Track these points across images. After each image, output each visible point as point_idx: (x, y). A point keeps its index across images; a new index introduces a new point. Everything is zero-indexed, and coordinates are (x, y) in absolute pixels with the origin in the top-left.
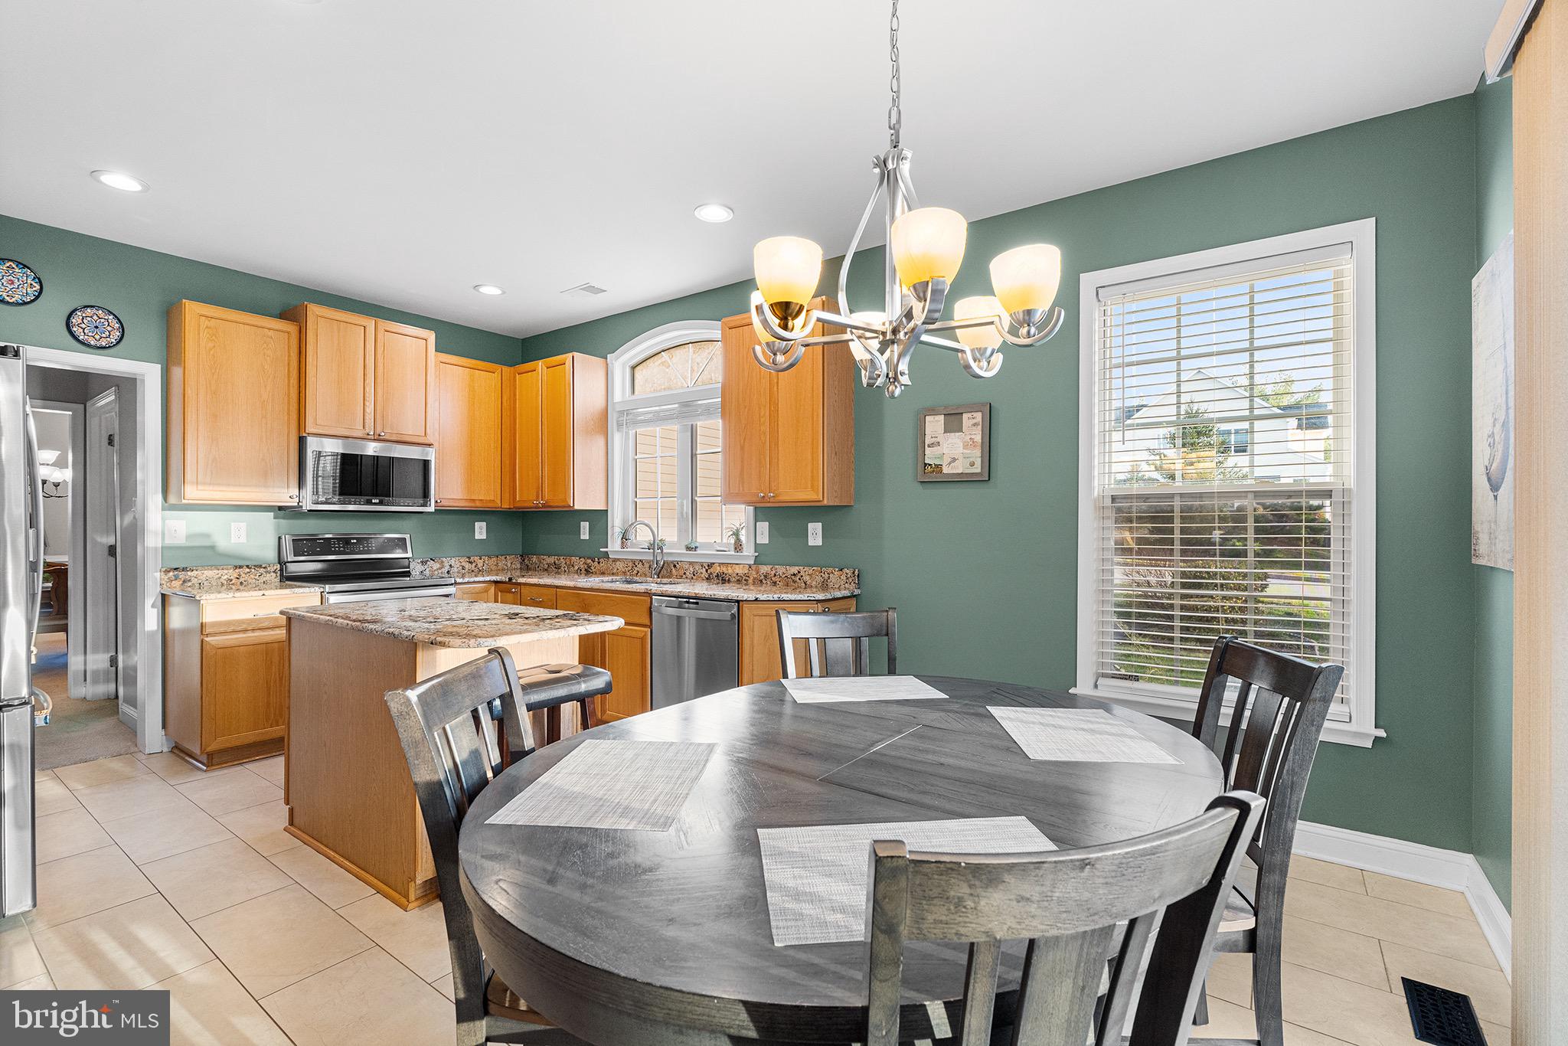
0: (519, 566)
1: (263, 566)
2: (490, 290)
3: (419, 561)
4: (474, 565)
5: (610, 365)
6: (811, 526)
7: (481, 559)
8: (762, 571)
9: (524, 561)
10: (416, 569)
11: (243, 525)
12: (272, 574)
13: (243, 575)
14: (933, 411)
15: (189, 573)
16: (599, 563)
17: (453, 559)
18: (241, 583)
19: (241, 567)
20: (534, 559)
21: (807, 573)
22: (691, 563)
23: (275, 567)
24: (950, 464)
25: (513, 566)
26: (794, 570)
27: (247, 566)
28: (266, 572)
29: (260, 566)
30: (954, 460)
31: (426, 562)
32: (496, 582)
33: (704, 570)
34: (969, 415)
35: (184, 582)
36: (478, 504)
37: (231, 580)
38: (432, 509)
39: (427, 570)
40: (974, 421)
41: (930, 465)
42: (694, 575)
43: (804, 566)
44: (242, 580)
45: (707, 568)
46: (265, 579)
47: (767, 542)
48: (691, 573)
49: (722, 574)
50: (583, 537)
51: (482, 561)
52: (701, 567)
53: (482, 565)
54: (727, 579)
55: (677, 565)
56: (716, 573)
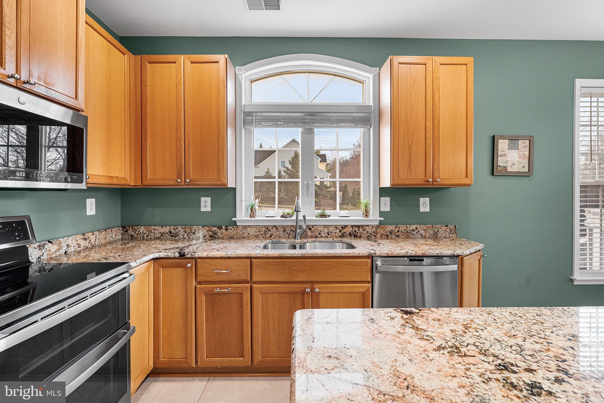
0: (120, 237)
3: (36, 246)
6: (422, 200)
7: (93, 235)
8: (388, 229)
9: (126, 231)
10: (33, 254)
14: (503, 137)
16: (226, 230)
17: (70, 238)
20: (142, 229)
21: (422, 229)
22: (325, 226)
24: (511, 166)
25: (117, 237)
26: (413, 227)
30: (514, 164)
31: (43, 246)
32: (153, 259)
33: (338, 230)
34: (522, 141)
36: (115, 181)
38: (83, 186)
39: (45, 254)
40: (525, 145)
41: (500, 166)
42: (328, 234)
43: (420, 224)
45: (341, 229)
47: (389, 210)
48: (326, 233)
49: (354, 233)
50: (203, 209)
51: (94, 237)
52: (335, 229)
53: (94, 240)
54: (359, 236)
55: (312, 228)
56: (349, 232)
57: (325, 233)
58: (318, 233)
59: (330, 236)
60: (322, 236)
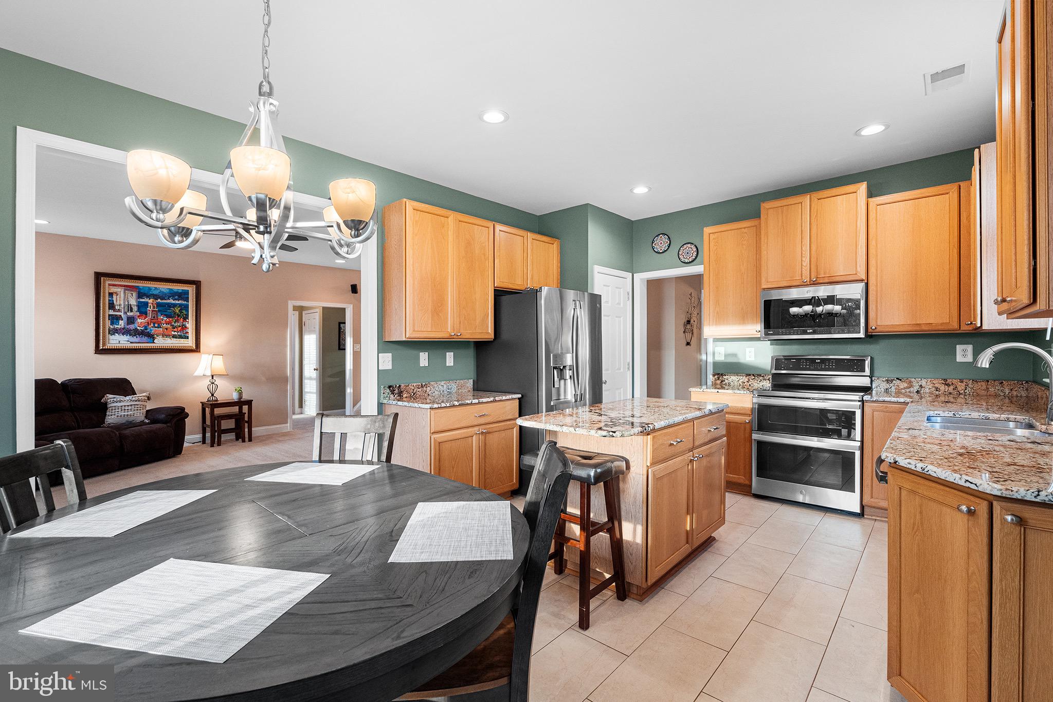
1: (763, 374)
3: (884, 380)
10: (880, 386)
11: (753, 349)
12: (767, 381)
15: (724, 377)
17: (925, 380)
19: (750, 375)
23: (769, 377)
27: (753, 375)
28: (764, 379)
29: (760, 375)
31: (892, 381)
35: (722, 381)
37: (745, 383)
38: (862, 335)
39: (893, 388)
44: (750, 383)
51: (963, 385)
53: (963, 388)
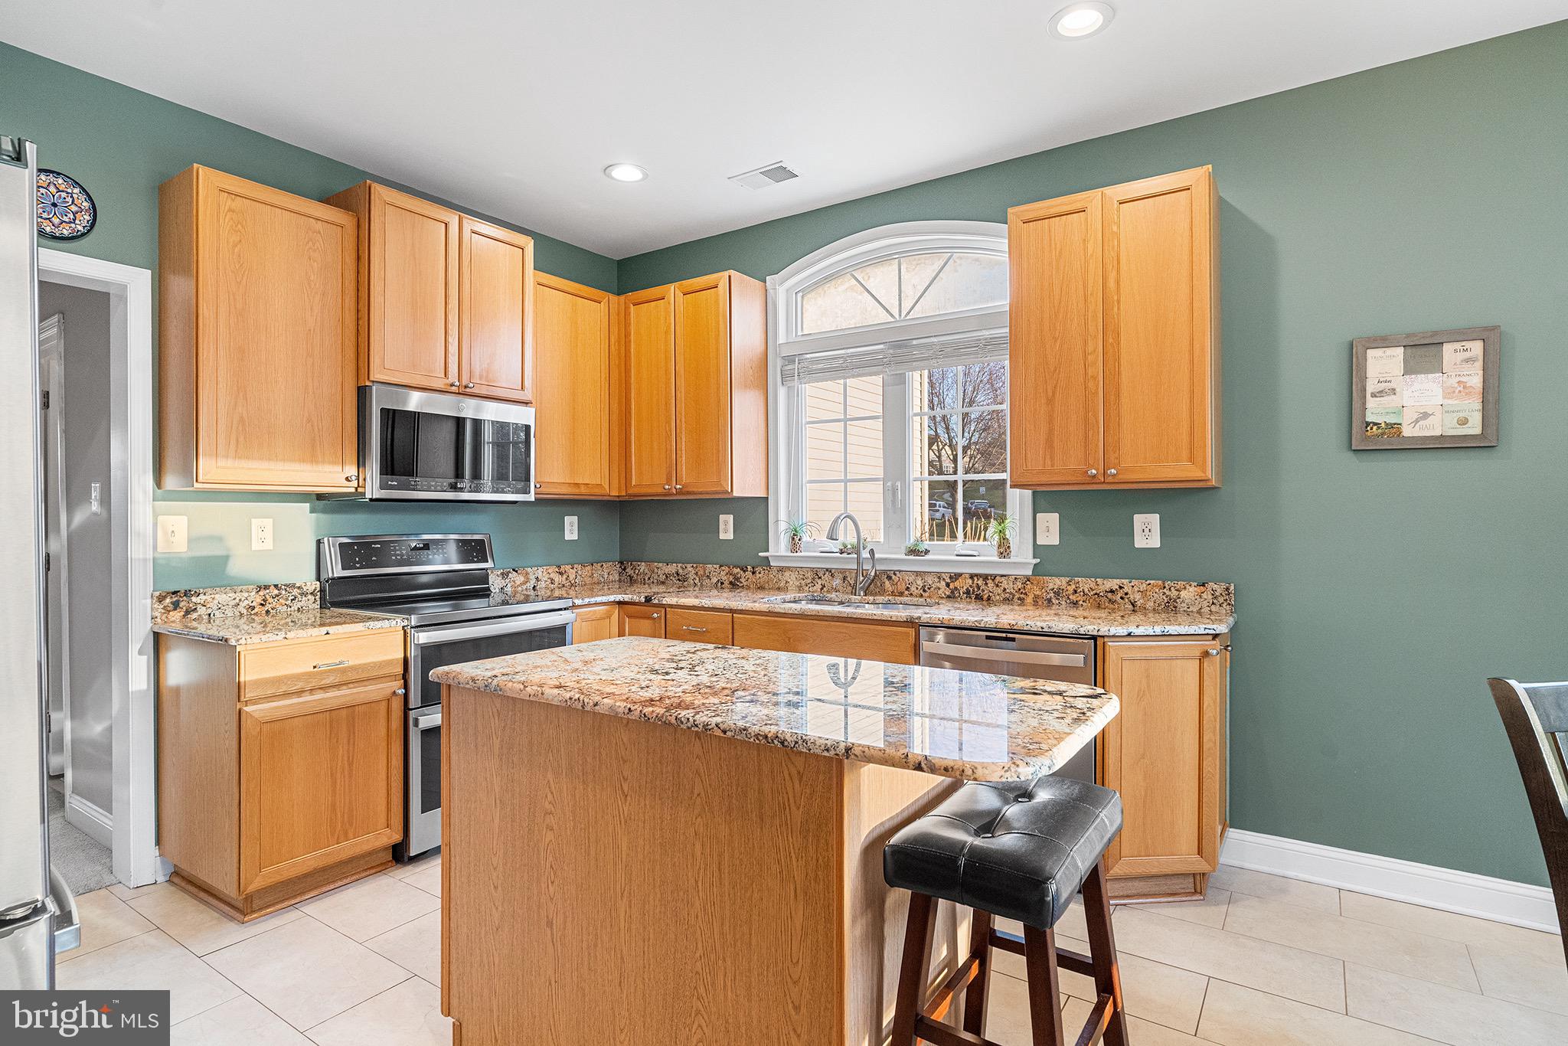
0: (617, 577)
1: (298, 585)
2: (627, 173)
3: (499, 573)
4: (565, 576)
5: (771, 292)
6: (1138, 519)
7: (573, 568)
8: (1051, 586)
9: (624, 569)
10: (495, 583)
11: (268, 523)
12: (310, 597)
13: (270, 600)
14: (1383, 341)
15: (194, 599)
16: (753, 573)
17: (541, 569)
18: (268, 612)
19: (266, 587)
20: (643, 567)
21: (1136, 589)
22: (918, 573)
23: (314, 587)
24: (1417, 421)
25: (611, 577)
26: (1113, 584)
27: (276, 586)
28: (302, 594)
29: (293, 586)
30: (1425, 416)
31: (507, 574)
32: (620, 603)
33: (943, 583)
34: (1458, 346)
35: (187, 612)
36: (583, 490)
37: (253, 608)
38: (531, 497)
39: (509, 585)
40: (1468, 355)
41: (1375, 424)
42: (924, 591)
43: (1131, 578)
44: (268, 607)
45: (949, 581)
46: (299, 605)
47: (1057, 542)
48: (919, 588)
49: (976, 590)
50: (722, 536)
51: (574, 571)
52: (936, 580)
53: (574, 576)
54: (985, 597)
55: (894, 577)
56: (965, 588)
57: (917, 588)
58: (904, 587)
59: (927, 594)
60: (911, 594)
